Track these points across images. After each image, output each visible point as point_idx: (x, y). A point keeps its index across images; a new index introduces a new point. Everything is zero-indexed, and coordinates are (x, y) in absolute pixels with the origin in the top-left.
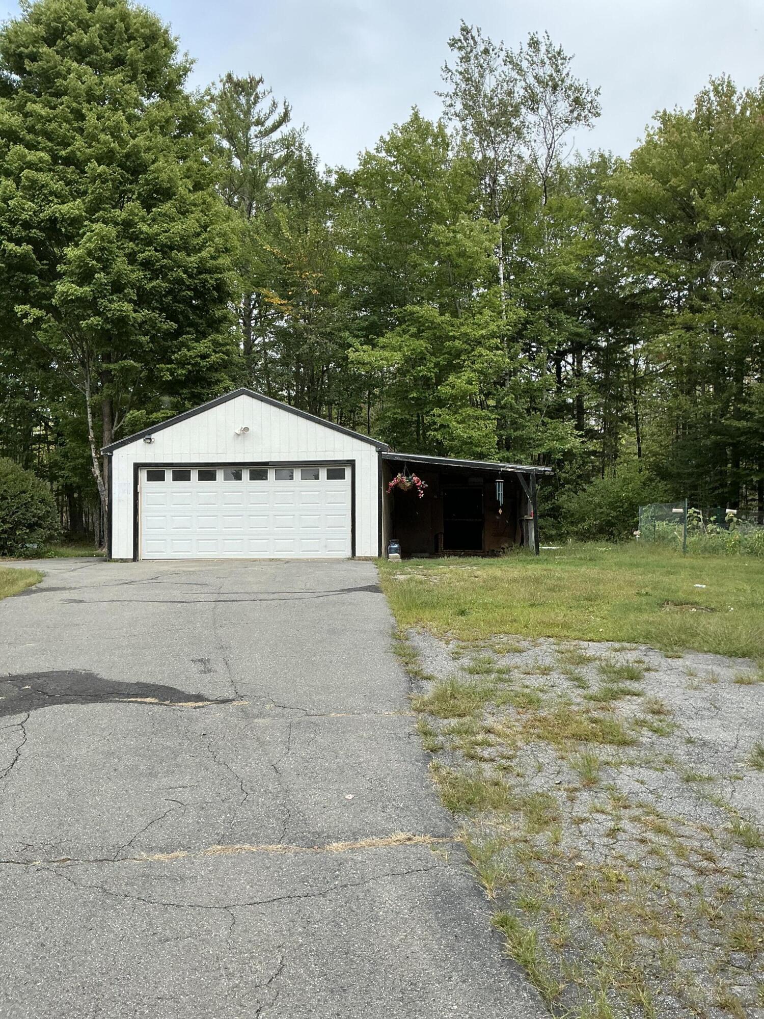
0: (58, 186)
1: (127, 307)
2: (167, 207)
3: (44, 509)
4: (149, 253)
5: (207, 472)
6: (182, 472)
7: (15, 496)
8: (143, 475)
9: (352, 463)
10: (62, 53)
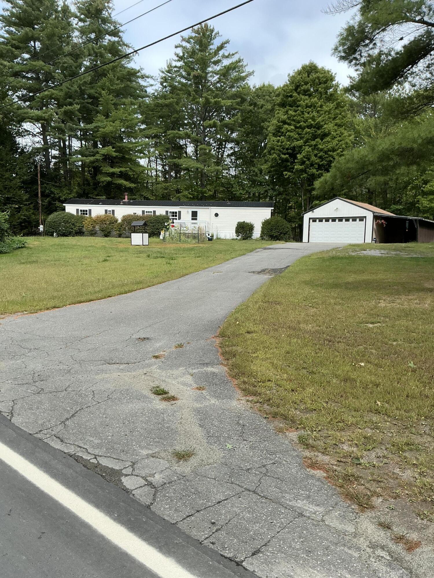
0: (296, 136)
1: (314, 171)
2: (328, 139)
3: (288, 230)
4: (321, 154)
5: (327, 220)
6: (321, 220)
7: (281, 226)
8: (311, 221)
9: (365, 217)
10: (299, 93)
